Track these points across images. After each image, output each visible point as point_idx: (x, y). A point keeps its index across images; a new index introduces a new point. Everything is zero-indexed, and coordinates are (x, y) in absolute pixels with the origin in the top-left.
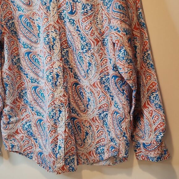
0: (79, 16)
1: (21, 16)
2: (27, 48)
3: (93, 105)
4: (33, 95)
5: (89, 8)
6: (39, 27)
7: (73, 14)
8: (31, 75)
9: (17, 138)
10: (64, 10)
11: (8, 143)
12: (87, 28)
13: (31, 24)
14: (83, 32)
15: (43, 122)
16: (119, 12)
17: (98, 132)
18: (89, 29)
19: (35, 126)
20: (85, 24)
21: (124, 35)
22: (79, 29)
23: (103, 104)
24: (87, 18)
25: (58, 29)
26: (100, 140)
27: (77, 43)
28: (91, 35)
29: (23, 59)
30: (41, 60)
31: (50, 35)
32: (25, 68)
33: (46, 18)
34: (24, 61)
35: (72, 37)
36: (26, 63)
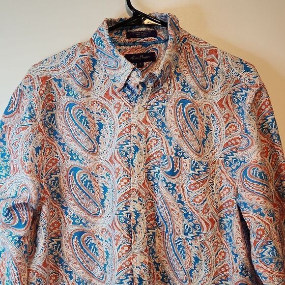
0: (184, 180)
1: (75, 170)
2: (79, 224)
5: (202, 168)
6: (105, 189)
7: (174, 175)
8: (80, 273)
10: (155, 166)
12: (198, 201)
13: (93, 183)
14: (189, 205)
16: (260, 183)
18: (201, 202)
20: (195, 193)
21: (271, 221)
22: (183, 200)
24: (199, 183)
25: (143, 197)
27: (177, 223)
28: (203, 211)
29: (67, 244)
30: (102, 247)
31: (131, 207)
32: (69, 261)
33: (126, 178)
34: (68, 248)
35: (168, 213)
36: (73, 252)
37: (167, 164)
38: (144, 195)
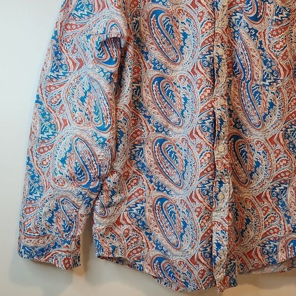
0: (266, 26)
1: (157, 13)
2: (159, 70)
3: (264, 172)
4: (157, 154)
5: (284, 14)
6: (185, 35)
7: (258, 21)
8: (158, 118)
9: (118, 233)
10: (237, 12)
11: (106, 243)
12: (279, 47)
13: (174, 28)
14: (269, 52)
15: (167, 203)
17: (266, 217)
18: (282, 49)
19: (151, 209)
20: (276, 39)
22: (263, 46)
23: (283, 171)
24: (281, 29)
25: (225, 43)
26: (268, 231)
27: (257, 69)
28: (282, 58)
29: (147, 89)
30: (179, 93)
31: (214, 52)
32: (149, 106)
33: (210, 22)
34: (148, 93)
35: (249, 59)
36: (152, 97)
37: (251, 8)
38: (226, 40)
